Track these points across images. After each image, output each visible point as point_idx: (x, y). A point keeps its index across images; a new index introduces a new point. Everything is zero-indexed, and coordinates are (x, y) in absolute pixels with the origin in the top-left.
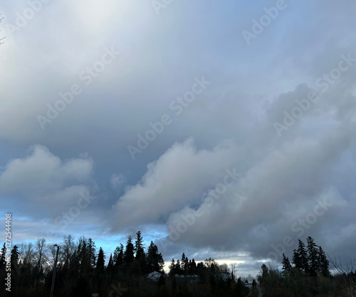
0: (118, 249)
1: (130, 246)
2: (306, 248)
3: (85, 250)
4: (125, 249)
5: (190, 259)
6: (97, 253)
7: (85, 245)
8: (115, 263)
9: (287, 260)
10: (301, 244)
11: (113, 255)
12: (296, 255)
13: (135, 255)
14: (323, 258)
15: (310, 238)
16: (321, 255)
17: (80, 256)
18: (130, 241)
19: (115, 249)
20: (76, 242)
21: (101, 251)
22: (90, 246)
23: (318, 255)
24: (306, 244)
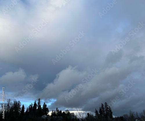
0: (30, 105)
1: (35, 104)
2: (104, 107)
3: (17, 105)
4: (33, 106)
6: (21, 107)
7: (17, 103)
8: (29, 111)
9: (97, 111)
10: (102, 105)
11: (28, 108)
12: (100, 109)
13: (37, 108)
14: (110, 111)
15: (106, 103)
16: (110, 110)
17: (14, 108)
18: (35, 102)
20: (12, 102)
21: (23, 106)
22: (19, 104)
23: (108, 110)
24: (104, 105)
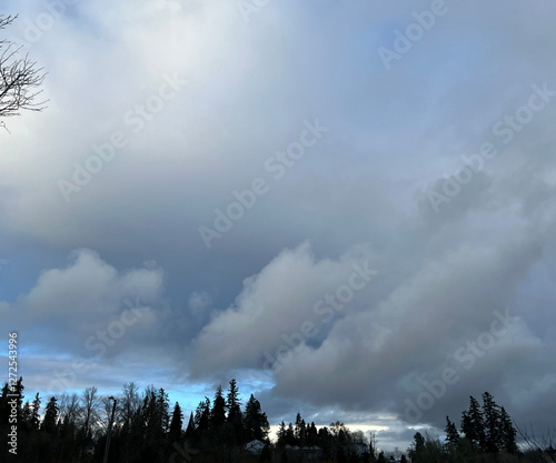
0: (202, 405)
1: (219, 401)
2: (481, 410)
3: (155, 404)
4: (212, 406)
5: (308, 422)
6: (171, 410)
7: (154, 398)
8: (196, 426)
9: (453, 426)
10: (473, 402)
11: (195, 414)
12: (466, 419)
13: (226, 415)
14: (507, 424)
15: (486, 393)
16: (503, 420)
17: (146, 414)
18: (219, 393)
19: (197, 405)
20: (141, 393)
21: (177, 408)
22: (162, 400)
23: (499, 420)
24: (481, 403)
